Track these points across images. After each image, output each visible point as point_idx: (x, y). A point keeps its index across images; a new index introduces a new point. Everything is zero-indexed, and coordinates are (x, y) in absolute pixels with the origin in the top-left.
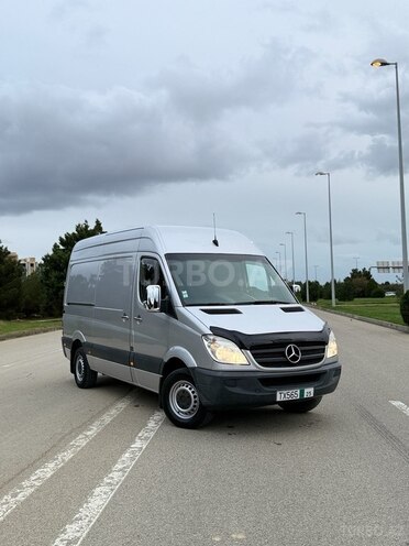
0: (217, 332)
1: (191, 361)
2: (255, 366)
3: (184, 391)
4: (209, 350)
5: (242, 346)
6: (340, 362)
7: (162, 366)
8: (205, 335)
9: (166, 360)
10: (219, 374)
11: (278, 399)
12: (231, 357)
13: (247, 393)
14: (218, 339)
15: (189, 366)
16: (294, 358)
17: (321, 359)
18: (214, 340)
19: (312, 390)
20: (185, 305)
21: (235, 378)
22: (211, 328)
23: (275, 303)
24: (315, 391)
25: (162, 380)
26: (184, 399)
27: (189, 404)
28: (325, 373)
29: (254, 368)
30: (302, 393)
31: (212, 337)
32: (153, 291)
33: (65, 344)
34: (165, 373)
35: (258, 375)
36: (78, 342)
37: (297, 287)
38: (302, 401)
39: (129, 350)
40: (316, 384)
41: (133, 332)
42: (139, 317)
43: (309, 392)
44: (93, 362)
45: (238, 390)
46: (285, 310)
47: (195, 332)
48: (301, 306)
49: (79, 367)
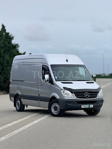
0: (65, 88)
1: (58, 97)
3: (56, 106)
5: (72, 93)
6: (103, 99)
7: (49, 99)
8: (62, 89)
9: (50, 97)
10: (65, 100)
11: (82, 107)
13: (73, 105)
15: (57, 98)
16: (87, 96)
17: (96, 97)
18: (64, 91)
20: (56, 81)
21: (70, 101)
23: (85, 81)
24: (93, 106)
25: (49, 104)
26: (55, 108)
27: (57, 110)
28: (97, 101)
29: (74, 98)
30: (89, 106)
31: (63, 90)
32: (47, 77)
33: (11, 96)
34: (50, 101)
35: (76, 100)
36: (17, 95)
37: (94, 76)
38: (89, 108)
39: (38, 96)
40: (94, 104)
41: (40, 90)
42: (42, 85)
43: (92, 106)
44: (24, 101)
45: (70, 104)
46: (87, 83)
47: (59, 88)
48: (94, 81)
49: (18, 104)
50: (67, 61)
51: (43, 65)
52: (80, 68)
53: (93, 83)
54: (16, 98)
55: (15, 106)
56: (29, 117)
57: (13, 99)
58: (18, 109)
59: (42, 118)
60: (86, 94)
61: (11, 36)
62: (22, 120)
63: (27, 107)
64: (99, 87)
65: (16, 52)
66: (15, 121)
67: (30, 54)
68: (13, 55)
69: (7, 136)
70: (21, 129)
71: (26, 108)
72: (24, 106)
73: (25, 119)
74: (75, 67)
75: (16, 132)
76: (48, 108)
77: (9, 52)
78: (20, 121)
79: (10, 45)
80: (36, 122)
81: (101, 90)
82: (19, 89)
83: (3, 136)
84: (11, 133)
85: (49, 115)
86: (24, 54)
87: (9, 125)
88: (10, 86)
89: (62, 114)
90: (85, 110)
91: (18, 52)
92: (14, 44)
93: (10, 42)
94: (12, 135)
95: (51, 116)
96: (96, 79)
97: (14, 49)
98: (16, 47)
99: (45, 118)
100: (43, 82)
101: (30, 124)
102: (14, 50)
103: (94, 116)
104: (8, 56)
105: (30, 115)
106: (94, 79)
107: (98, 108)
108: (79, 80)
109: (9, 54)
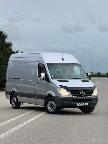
1: (54, 95)
2: (71, 96)
3: (52, 104)
4: (59, 91)
5: (68, 90)
6: (98, 97)
7: (45, 97)
8: (58, 87)
9: (46, 95)
10: (61, 98)
11: (78, 105)
12: (65, 93)
13: (69, 103)
14: (61, 88)
16: (83, 94)
17: (91, 95)
18: (60, 89)
19: (88, 103)
20: (52, 79)
21: (66, 99)
22: (60, 85)
23: (80, 79)
25: (45, 101)
26: (52, 106)
27: (53, 107)
28: (92, 99)
29: (70, 96)
30: (85, 104)
31: (60, 88)
32: (43, 75)
33: (7, 93)
34: (46, 99)
35: (72, 98)
36: (13, 92)
37: (89, 74)
38: (84, 106)
39: (34, 93)
40: (89, 102)
41: (36, 87)
42: (38, 82)
43: (87, 104)
44: (20, 99)
45: (66, 102)
46: (83, 81)
47: (55, 86)
48: (89, 80)
49: (14, 101)
50: (63, 59)
51: (39, 64)
52: (75, 66)
53: (88, 81)
54: (12, 95)
55: (11, 103)
56: (26, 114)
57: (9, 96)
58: (14, 106)
59: (39, 115)
60: (81, 92)
61: (4, 34)
62: (19, 117)
63: (23, 104)
64: (94, 85)
65: (10, 51)
66: (12, 118)
67: (22, 53)
68: (6, 53)
69: (7, 133)
70: (20, 126)
71: (21, 105)
72: (20, 103)
73: (22, 116)
74: (71, 65)
75: (15, 129)
76: (45, 106)
77: (2, 50)
78: (17, 118)
79: (4, 43)
80: (33, 119)
81: (96, 88)
82: (15, 86)
83: (3, 132)
84: (10, 129)
85: (44, 112)
86: (17, 52)
87: (8, 122)
88: (7, 83)
89: (58, 111)
90: (80, 107)
91: (11, 50)
92: (8, 43)
93: (3, 41)
94: (11, 132)
95: (47, 113)
96: (91, 78)
97: (8, 47)
98: (9, 46)
99: (41, 115)
100: (40, 80)
101: (28, 121)
102: (7, 49)
103: (89, 114)
104: (1, 54)
105: (27, 112)
106: (89, 77)
107: (93, 106)
108: (75, 78)
109: (3, 53)
